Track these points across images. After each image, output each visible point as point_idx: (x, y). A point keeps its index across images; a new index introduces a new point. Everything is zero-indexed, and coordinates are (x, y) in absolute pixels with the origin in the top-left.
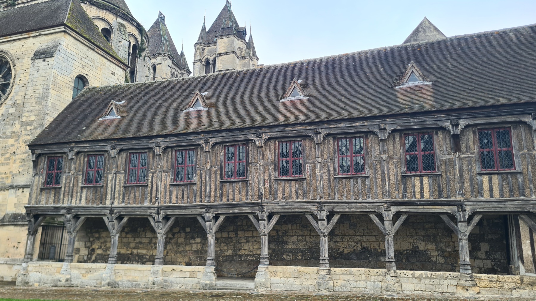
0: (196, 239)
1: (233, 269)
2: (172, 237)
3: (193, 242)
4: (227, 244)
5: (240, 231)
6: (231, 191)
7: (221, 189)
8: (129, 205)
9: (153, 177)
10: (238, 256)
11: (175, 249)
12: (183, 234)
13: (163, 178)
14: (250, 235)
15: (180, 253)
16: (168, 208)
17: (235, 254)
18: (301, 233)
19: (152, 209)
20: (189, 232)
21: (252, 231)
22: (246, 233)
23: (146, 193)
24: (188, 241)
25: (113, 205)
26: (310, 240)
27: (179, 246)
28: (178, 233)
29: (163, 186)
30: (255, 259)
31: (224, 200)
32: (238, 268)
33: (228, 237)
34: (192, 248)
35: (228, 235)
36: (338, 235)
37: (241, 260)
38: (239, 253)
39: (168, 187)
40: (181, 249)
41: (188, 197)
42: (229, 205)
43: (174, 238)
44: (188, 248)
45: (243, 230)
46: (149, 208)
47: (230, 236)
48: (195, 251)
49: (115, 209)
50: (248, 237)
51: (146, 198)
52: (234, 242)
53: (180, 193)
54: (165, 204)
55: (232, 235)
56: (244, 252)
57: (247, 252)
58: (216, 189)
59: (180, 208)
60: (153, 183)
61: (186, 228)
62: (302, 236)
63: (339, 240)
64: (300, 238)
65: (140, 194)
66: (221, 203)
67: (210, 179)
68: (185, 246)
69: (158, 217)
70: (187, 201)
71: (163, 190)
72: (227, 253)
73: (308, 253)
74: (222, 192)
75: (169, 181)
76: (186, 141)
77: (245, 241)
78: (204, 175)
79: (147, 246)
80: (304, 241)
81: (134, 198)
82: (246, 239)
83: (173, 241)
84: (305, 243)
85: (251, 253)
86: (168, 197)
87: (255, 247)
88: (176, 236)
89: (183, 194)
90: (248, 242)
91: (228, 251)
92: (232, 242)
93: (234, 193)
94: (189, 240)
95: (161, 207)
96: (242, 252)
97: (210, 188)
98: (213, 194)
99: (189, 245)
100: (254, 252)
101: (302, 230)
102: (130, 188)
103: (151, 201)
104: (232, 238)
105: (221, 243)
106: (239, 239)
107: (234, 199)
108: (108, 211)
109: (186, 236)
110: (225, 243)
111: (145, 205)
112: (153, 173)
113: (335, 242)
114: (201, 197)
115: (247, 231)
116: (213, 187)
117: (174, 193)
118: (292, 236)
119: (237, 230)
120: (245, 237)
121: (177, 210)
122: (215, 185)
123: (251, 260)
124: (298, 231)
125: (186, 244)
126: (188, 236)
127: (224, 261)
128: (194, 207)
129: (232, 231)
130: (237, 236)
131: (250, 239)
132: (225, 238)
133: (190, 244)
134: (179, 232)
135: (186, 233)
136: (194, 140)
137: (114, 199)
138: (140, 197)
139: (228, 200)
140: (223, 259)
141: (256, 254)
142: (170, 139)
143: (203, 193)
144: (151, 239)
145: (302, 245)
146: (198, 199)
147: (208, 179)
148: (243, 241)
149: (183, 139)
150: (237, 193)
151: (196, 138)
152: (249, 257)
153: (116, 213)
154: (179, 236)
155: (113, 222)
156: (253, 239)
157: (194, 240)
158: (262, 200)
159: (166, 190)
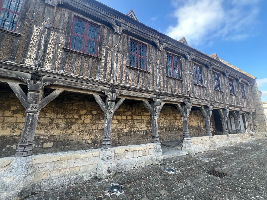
0: (102, 121)
1: (130, 141)
2: (78, 118)
3: (99, 122)
4: (125, 124)
5: (134, 115)
6: (173, 85)
7: (167, 82)
8: (72, 74)
9: (107, 53)
10: (133, 132)
11: (82, 129)
12: (90, 116)
13: (119, 59)
14: (140, 119)
15: (86, 131)
16: (125, 88)
17: (130, 131)
18: (164, 118)
19: (106, 86)
20: (95, 115)
21: (141, 116)
22: (138, 117)
23: (98, 66)
24: (94, 122)
25: (41, 69)
26: (168, 121)
27: (86, 126)
28: (84, 115)
29: (119, 66)
30: (143, 133)
31: (170, 90)
32: (133, 140)
33: (126, 119)
34: (98, 127)
35: (127, 118)
36: (178, 119)
37: (135, 134)
38: (133, 130)
39: (124, 68)
40: (87, 128)
41: (143, 83)
42: (173, 95)
43: (80, 119)
44: (94, 127)
45: (136, 115)
46: (102, 84)
47: (128, 118)
48: (101, 130)
49: (44, 74)
50: (139, 119)
51: (99, 72)
52: (130, 122)
53: (136, 77)
54: (121, 83)
55: (129, 118)
56: (136, 129)
57: (138, 129)
58: (163, 81)
59: (136, 90)
60: (108, 59)
61: (93, 111)
62: (165, 119)
63: (178, 121)
64: (164, 120)
65: (91, 66)
66: (168, 92)
67: (159, 72)
68: (92, 126)
69: (112, 95)
70: (143, 85)
71: (119, 69)
72: (125, 130)
73: (168, 128)
74: (168, 84)
75: (125, 63)
76: (145, 35)
77: (137, 122)
78: (155, 68)
79: (47, 126)
80: (166, 122)
81: (81, 68)
82: (138, 121)
83: (79, 122)
84: (166, 123)
85: (140, 130)
86: (124, 77)
87: (143, 126)
88: (82, 117)
89: (139, 79)
90: (139, 122)
91: (126, 129)
92: (129, 122)
93: (175, 87)
94: (96, 121)
95: (117, 86)
96: (135, 129)
97: (160, 80)
98: (162, 85)
99: (95, 125)
100: (142, 129)
101: (165, 117)
102: (74, 55)
103: (104, 77)
104: (129, 120)
105: (121, 123)
106: (133, 121)
107: (175, 92)
108: (29, 76)
109: (93, 117)
110: (124, 123)
111: (97, 79)
112: (107, 49)
113: (177, 123)
114: (153, 85)
115: (139, 115)
116: (162, 79)
117: (131, 76)
118: (161, 119)
119: (132, 115)
120: (137, 119)
121: (133, 92)
122: (163, 78)
123: (141, 134)
124: (163, 117)
125: (93, 124)
126: (95, 118)
127: (124, 136)
128: (149, 92)
129: (129, 115)
130: (132, 119)
131: (140, 121)
132: (124, 120)
133: (97, 124)
134: (86, 114)
135: (92, 115)
136: (151, 37)
137: (44, 60)
138: (90, 70)
139: (172, 91)
140: (123, 135)
141: (143, 130)
142: (131, 25)
143: (155, 82)
144: (53, 119)
145: (165, 124)
146: (151, 86)
147: (158, 72)
148: (136, 122)
149: (143, 32)
150: (177, 87)
151: (153, 36)
152: (139, 132)
153: (45, 81)
154: (86, 118)
155: (39, 92)
156: (142, 121)
157: (100, 121)
158: (189, 95)
159: (122, 71)
